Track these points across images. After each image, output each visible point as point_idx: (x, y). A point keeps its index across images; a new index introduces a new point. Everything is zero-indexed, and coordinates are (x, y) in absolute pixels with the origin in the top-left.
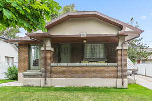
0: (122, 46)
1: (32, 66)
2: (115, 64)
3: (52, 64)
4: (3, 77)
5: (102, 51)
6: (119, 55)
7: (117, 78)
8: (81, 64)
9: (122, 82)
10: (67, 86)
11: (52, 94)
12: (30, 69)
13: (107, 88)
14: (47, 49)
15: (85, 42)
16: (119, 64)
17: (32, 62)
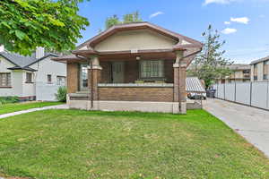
0: (179, 63)
1: (82, 87)
2: (172, 85)
3: (100, 85)
4: (53, 99)
5: (161, 69)
6: (176, 74)
7: (173, 101)
8: (136, 85)
9: (180, 107)
10: (116, 110)
11: (99, 118)
12: (79, 90)
13: (161, 113)
14: (94, 67)
15: (138, 58)
16: (176, 85)
17: (82, 83)
